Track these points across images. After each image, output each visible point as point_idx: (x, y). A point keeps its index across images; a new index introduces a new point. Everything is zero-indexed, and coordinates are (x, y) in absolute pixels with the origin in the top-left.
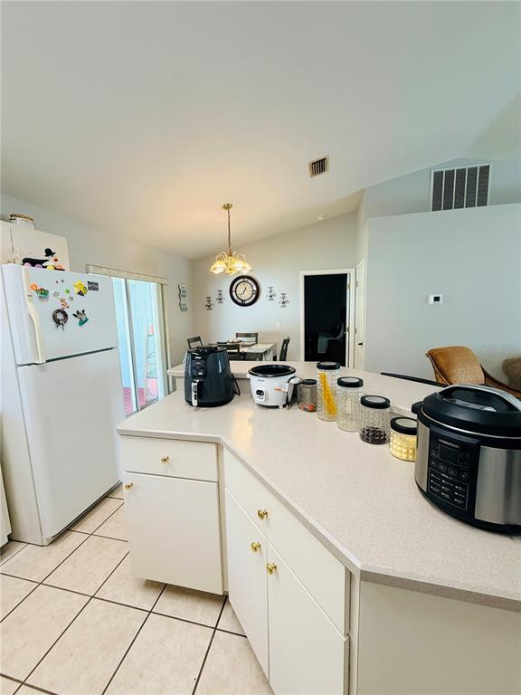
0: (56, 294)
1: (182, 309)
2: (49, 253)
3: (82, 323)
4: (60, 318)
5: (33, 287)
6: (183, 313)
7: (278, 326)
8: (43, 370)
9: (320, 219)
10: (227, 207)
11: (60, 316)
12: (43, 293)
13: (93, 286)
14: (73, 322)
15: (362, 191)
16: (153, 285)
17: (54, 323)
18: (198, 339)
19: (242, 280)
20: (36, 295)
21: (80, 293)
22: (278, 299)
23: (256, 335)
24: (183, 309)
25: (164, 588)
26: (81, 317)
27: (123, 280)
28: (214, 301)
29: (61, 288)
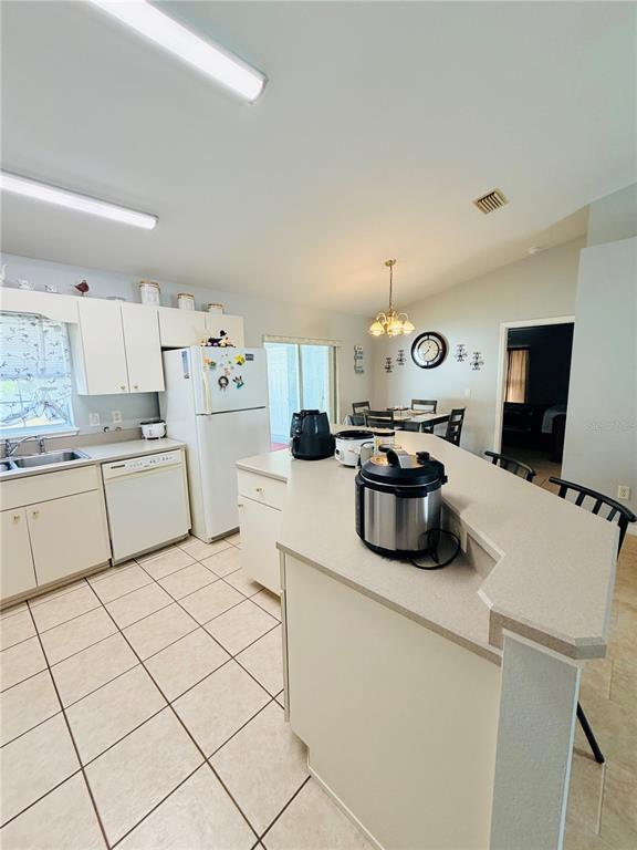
0: (222, 365)
1: (357, 372)
2: (223, 333)
3: (239, 386)
4: (223, 382)
5: (206, 361)
6: (358, 375)
7: (467, 393)
8: (210, 419)
9: (532, 251)
10: (390, 264)
11: (223, 381)
12: (213, 365)
13: (250, 357)
14: (232, 385)
15: (587, 208)
16: (326, 348)
17: (219, 386)
18: (366, 404)
19: (426, 337)
20: (208, 366)
21: (239, 363)
22: (470, 359)
23: (435, 403)
24: (359, 371)
25: (262, 589)
26: (239, 383)
27: (296, 346)
28: (394, 363)
29: (225, 361)
